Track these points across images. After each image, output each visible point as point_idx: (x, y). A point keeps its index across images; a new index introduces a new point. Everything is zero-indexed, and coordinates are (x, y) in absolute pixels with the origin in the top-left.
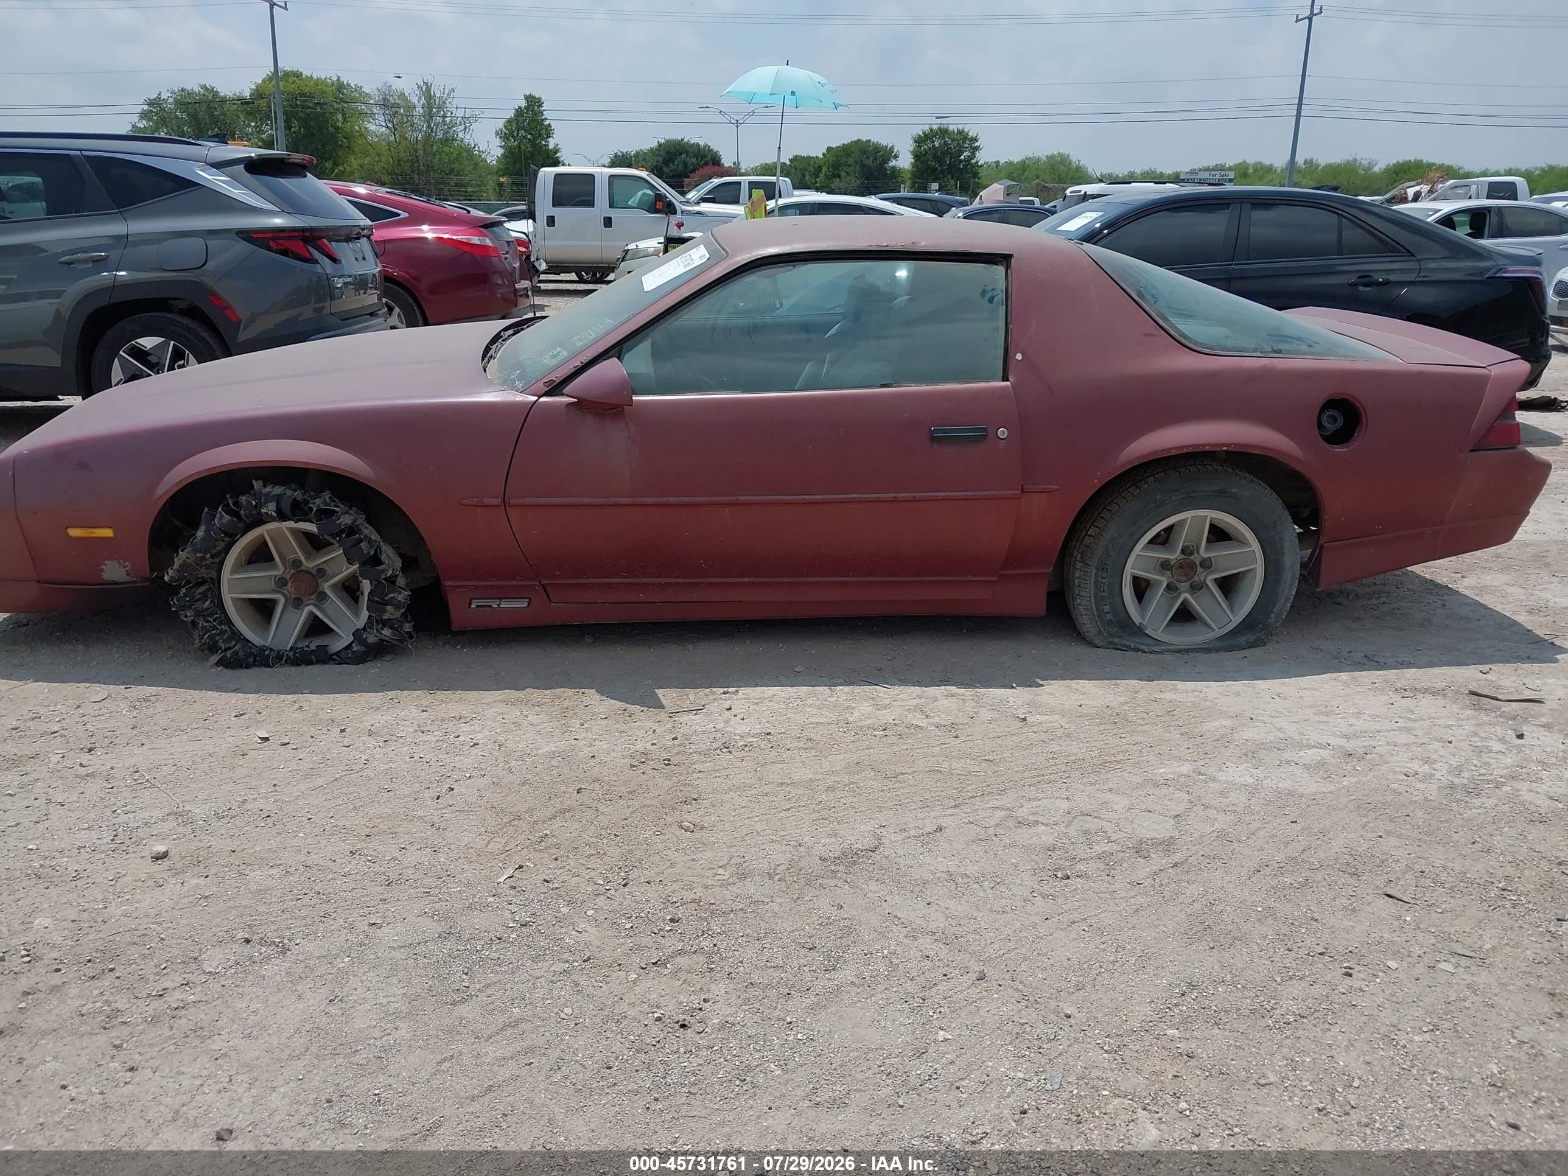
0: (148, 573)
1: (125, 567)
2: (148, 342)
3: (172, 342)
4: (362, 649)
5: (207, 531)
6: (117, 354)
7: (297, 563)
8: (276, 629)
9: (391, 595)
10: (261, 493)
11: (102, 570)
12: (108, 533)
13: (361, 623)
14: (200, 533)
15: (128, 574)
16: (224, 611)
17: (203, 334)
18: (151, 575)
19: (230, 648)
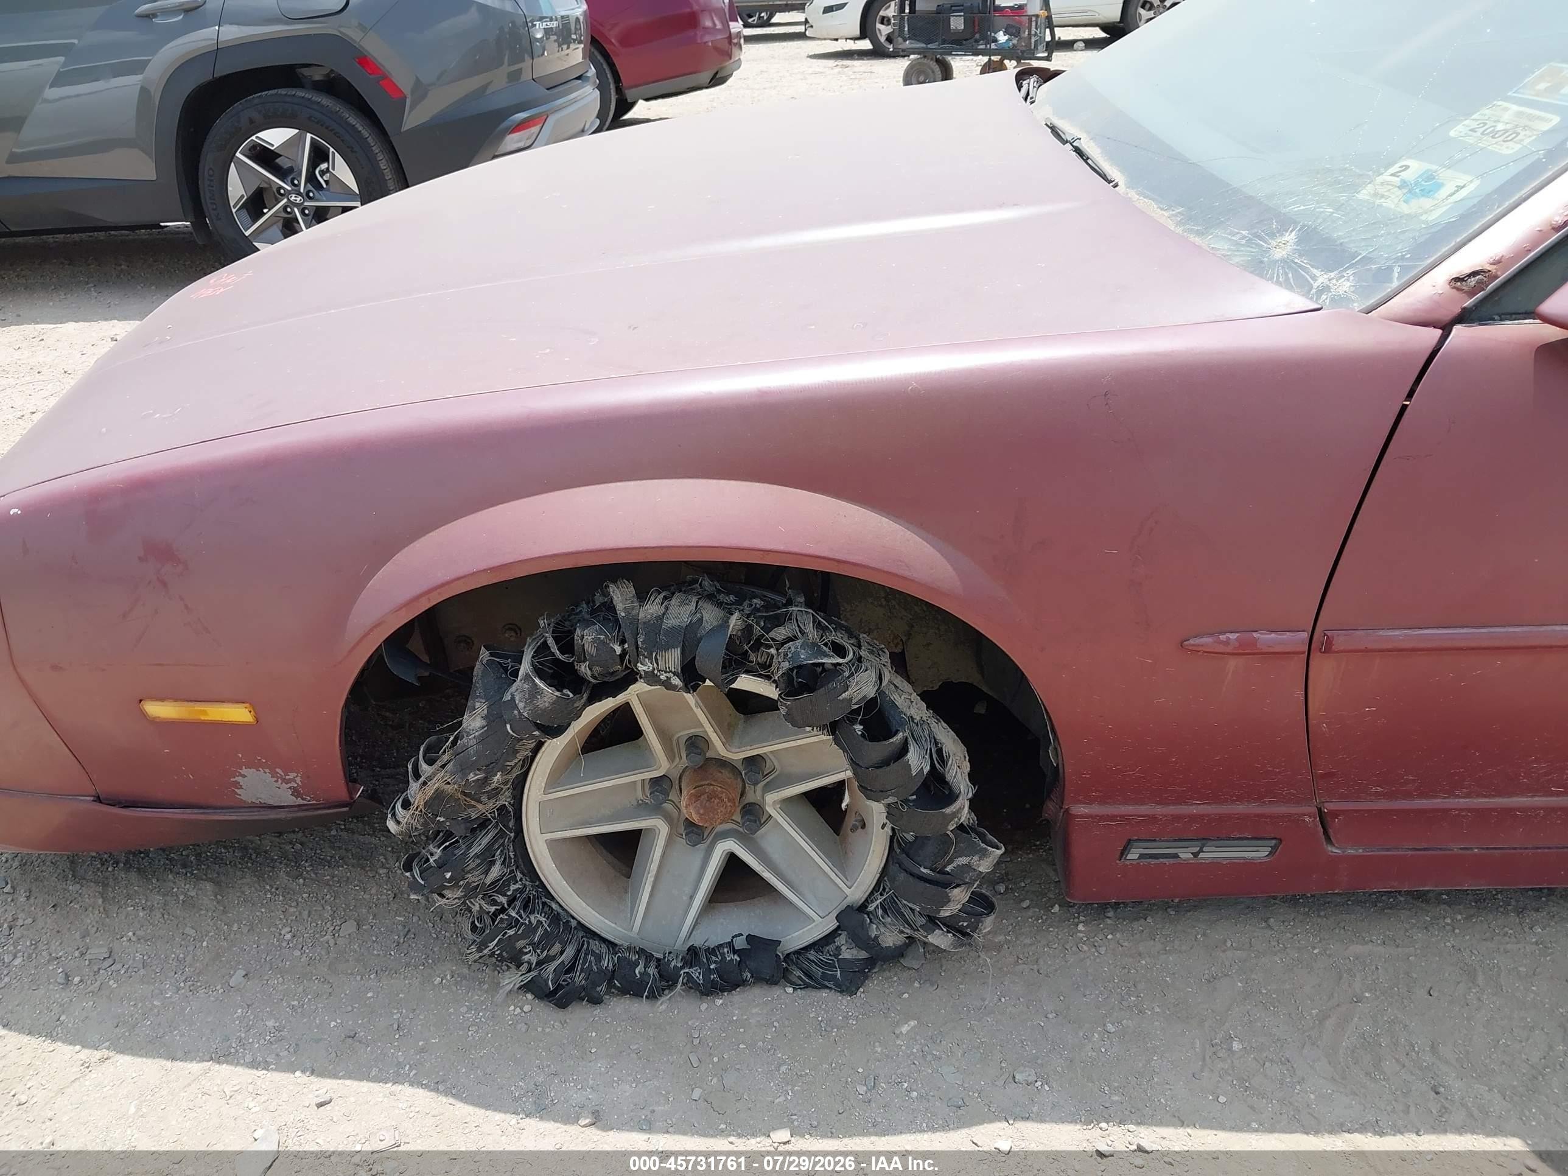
0: (342, 794)
1: (288, 782)
2: (275, 137)
3: (309, 136)
4: (863, 955)
5: (495, 719)
6: (232, 157)
7: (696, 744)
8: (651, 895)
9: (962, 861)
10: (634, 621)
11: (237, 785)
12: (240, 714)
13: (857, 890)
14: (474, 722)
15: (296, 792)
16: (531, 873)
17: (352, 120)
18: (351, 793)
19: (550, 959)
